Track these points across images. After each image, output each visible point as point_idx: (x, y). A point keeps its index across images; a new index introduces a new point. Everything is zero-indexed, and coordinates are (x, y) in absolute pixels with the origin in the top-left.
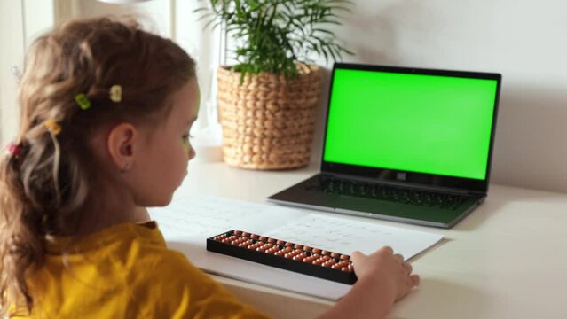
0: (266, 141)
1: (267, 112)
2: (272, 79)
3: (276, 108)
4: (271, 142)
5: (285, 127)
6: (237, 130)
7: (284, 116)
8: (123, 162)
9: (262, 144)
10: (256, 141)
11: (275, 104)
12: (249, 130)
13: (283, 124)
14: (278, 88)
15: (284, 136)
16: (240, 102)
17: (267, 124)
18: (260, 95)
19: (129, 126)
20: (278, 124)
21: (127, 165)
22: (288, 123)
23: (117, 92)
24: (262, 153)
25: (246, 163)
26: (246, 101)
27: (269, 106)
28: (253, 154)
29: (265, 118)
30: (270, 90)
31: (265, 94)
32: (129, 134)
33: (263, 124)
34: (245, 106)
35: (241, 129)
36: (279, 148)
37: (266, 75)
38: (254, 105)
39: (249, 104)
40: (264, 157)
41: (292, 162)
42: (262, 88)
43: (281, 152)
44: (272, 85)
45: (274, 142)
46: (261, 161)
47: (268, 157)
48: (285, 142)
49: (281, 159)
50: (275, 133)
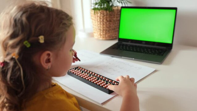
0: (104, 31)
1: (104, 23)
2: (105, 12)
3: (107, 21)
4: (106, 31)
5: (110, 27)
6: (96, 28)
7: (109, 23)
8: (47, 66)
9: (103, 32)
10: (102, 31)
11: (106, 20)
12: (99, 28)
13: (109, 26)
14: (107, 15)
15: (110, 30)
16: (96, 20)
17: (104, 26)
18: (101, 17)
19: (48, 52)
20: (108, 26)
21: (49, 67)
22: (111, 26)
23: (42, 38)
24: (103, 35)
25: (99, 38)
26: (97, 19)
27: (105, 21)
28: (101, 35)
29: (103, 24)
30: (104, 16)
31: (103, 17)
32: (49, 55)
33: (103, 26)
34: (97, 20)
35: (97, 28)
36: (109, 33)
37: (103, 11)
38: (100, 20)
39: (99, 20)
40: (104, 36)
41: (113, 37)
42: (102, 15)
43: (109, 34)
44: (105, 14)
45: (107, 31)
46: (103, 37)
47: (105, 36)
48: (110, 31)
49: (109, 37)
50: (107, 29)
